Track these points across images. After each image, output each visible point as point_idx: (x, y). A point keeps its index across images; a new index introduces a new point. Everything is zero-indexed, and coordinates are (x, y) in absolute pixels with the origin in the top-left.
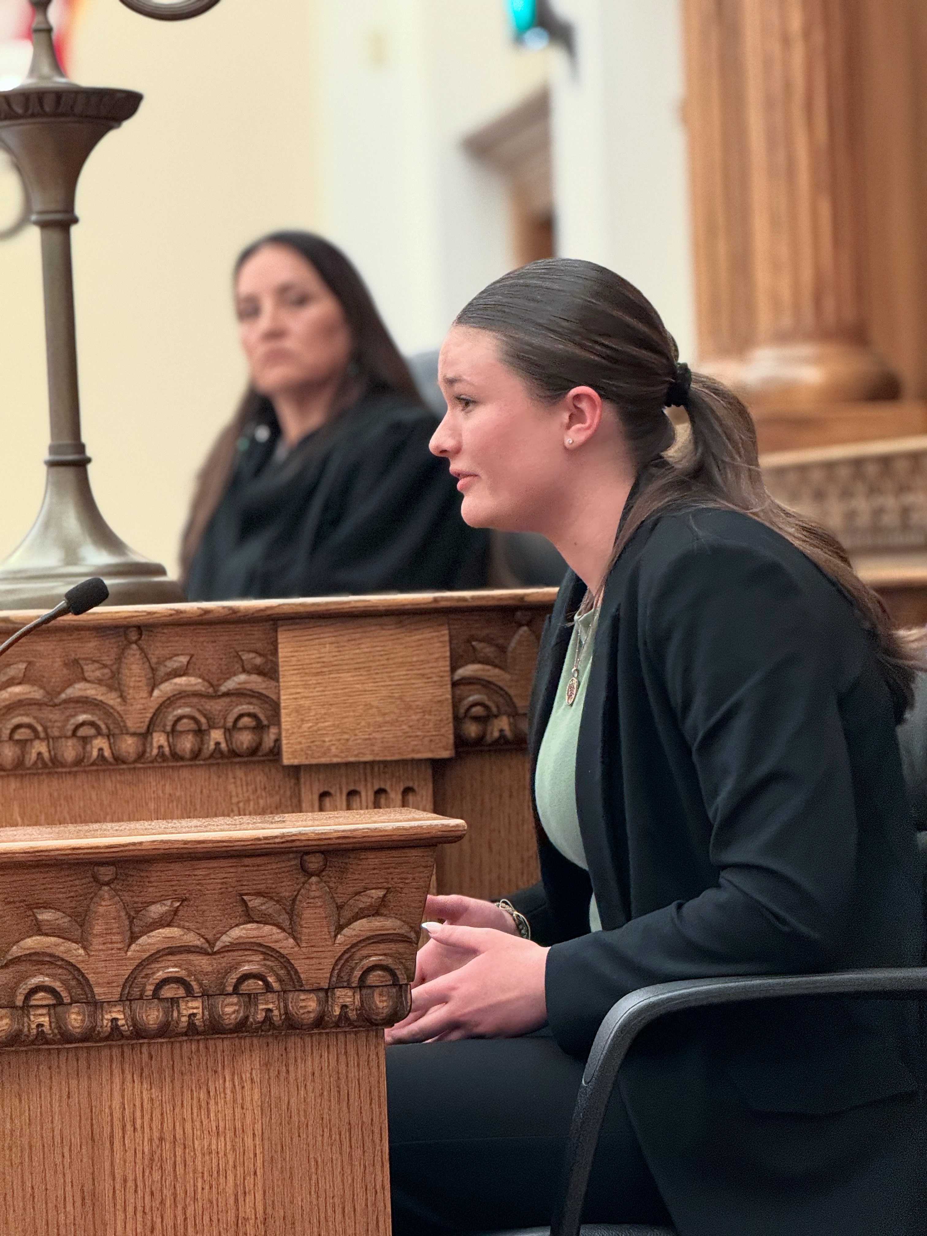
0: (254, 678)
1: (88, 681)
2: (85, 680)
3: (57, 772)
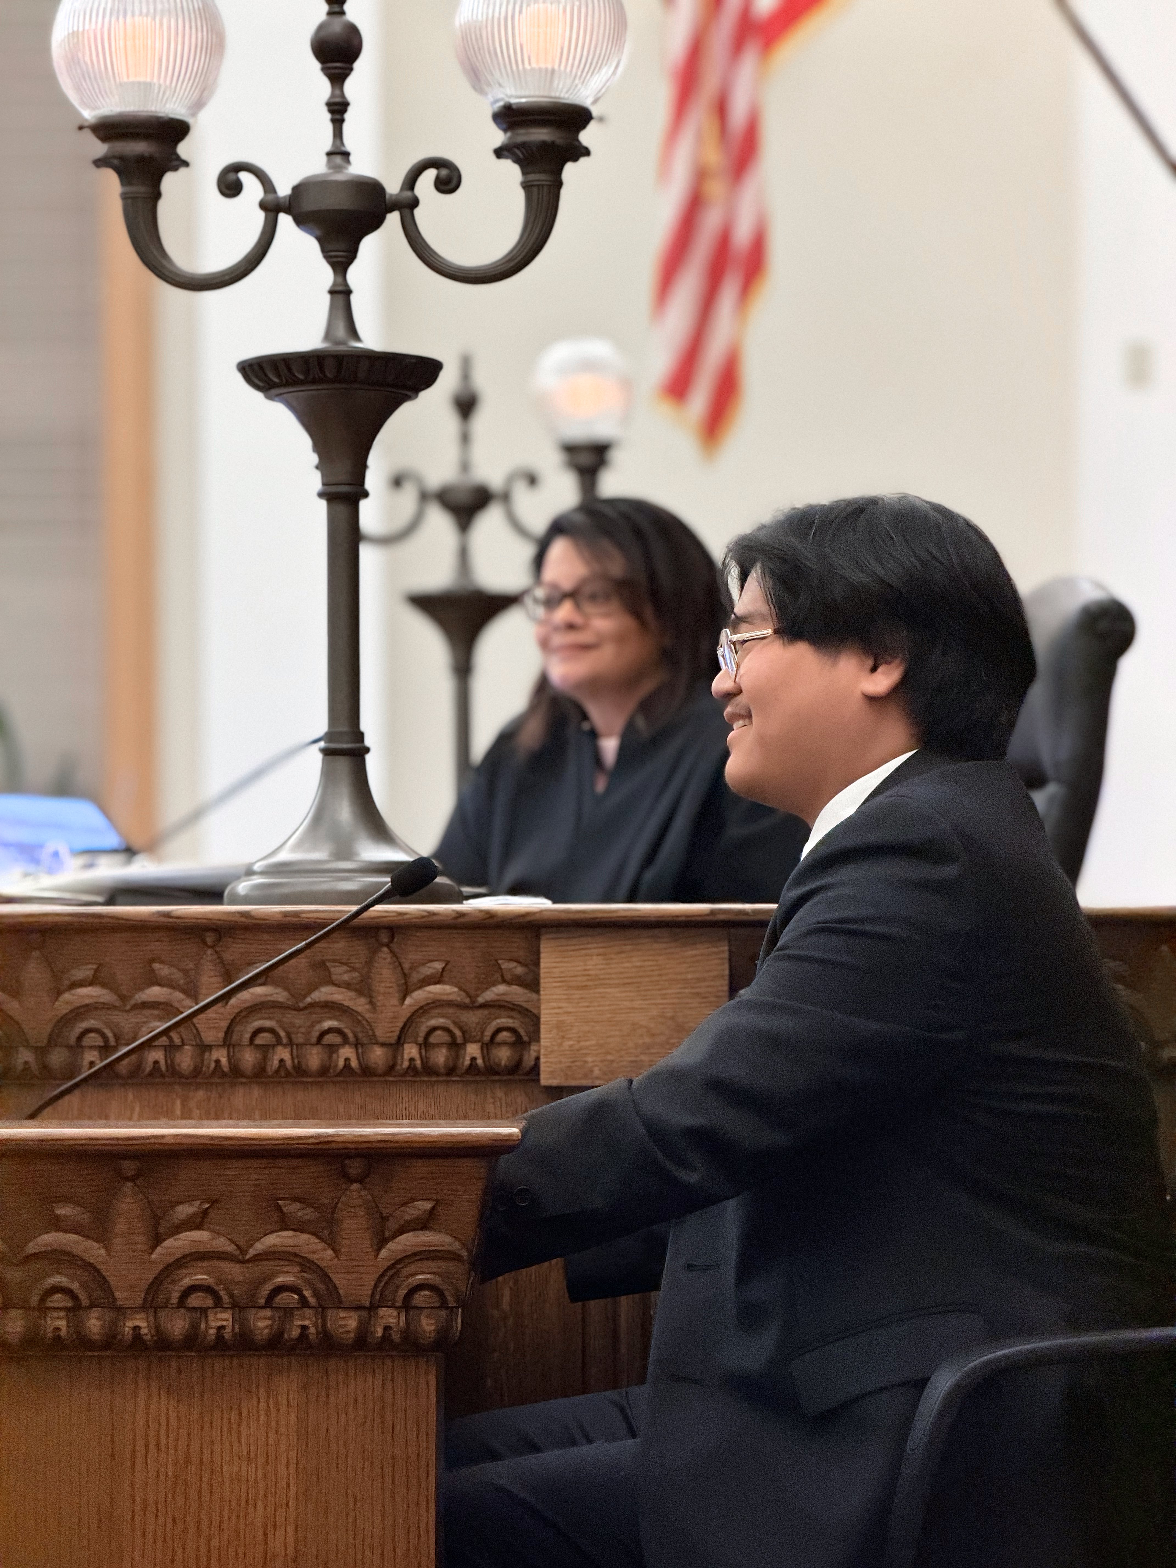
0: (515, 988)
2: (333, 983)
3: (302, 1083)
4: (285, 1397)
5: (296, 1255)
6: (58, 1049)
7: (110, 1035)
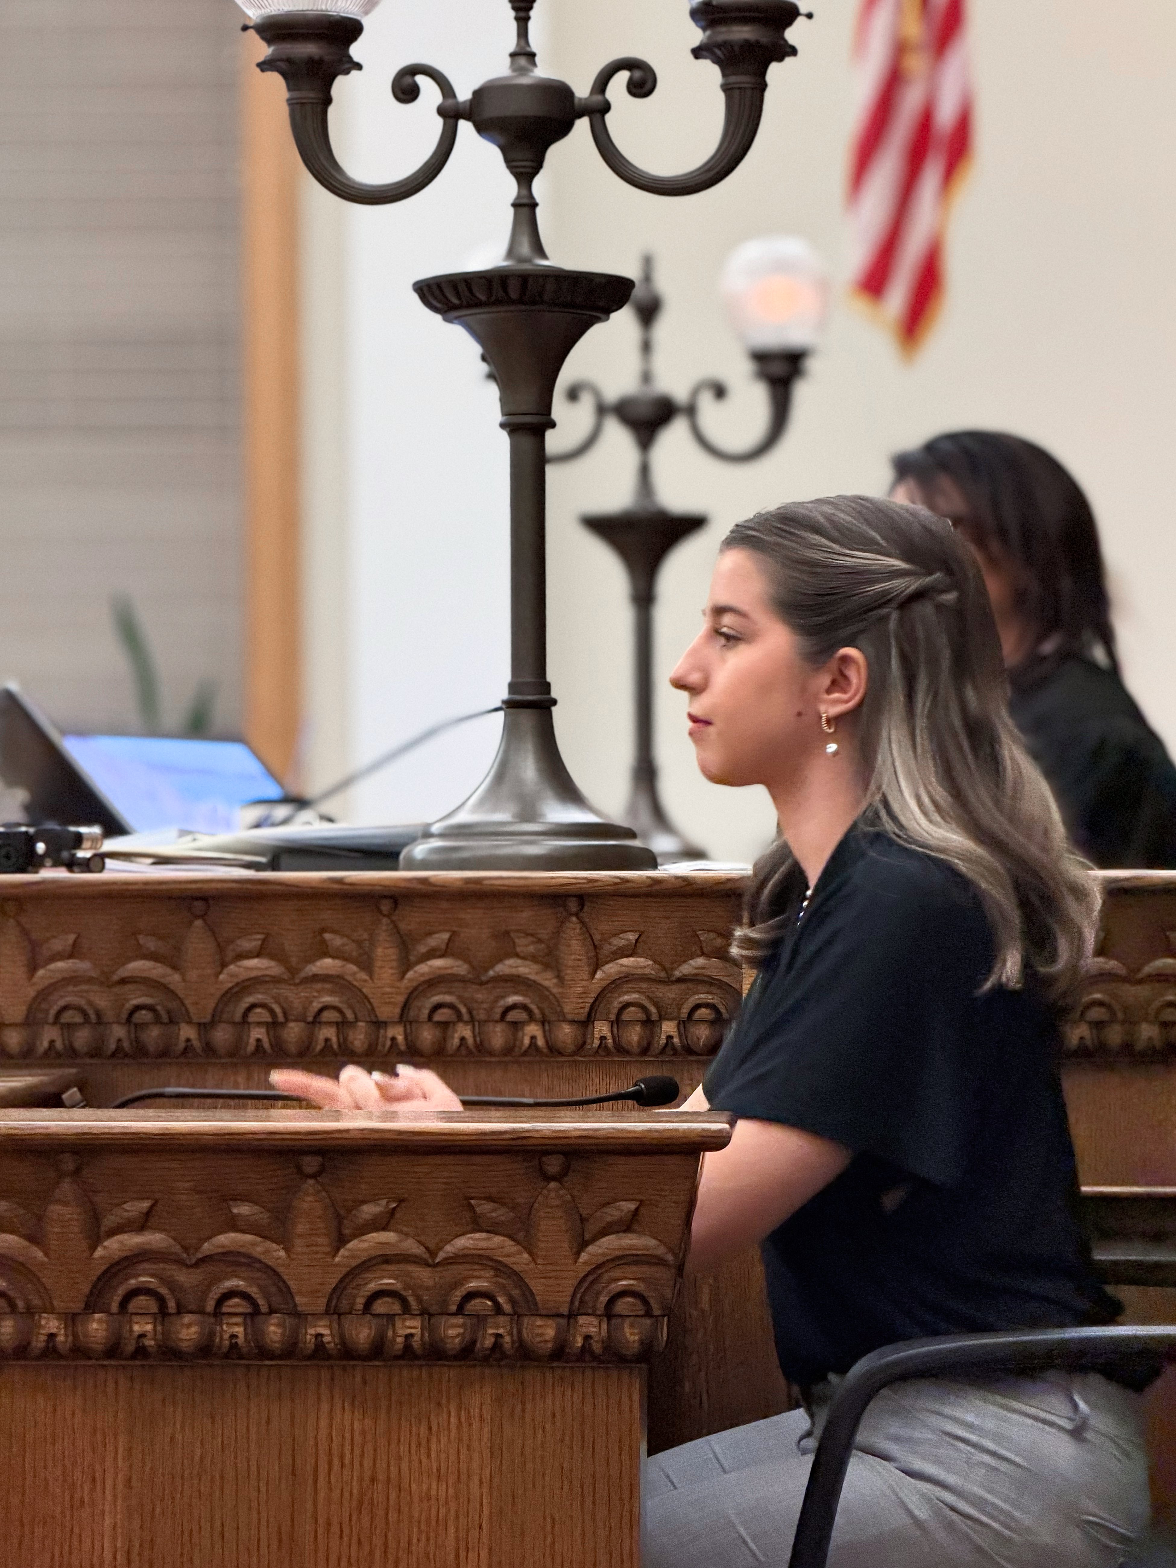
0: (713, 962)
1: (520, 957)
2: (517, 956)
3: (485, 1062)
4: (477, 1410)
5: (490, 1259)
6: (223, 1025)
7: (278, 1010)
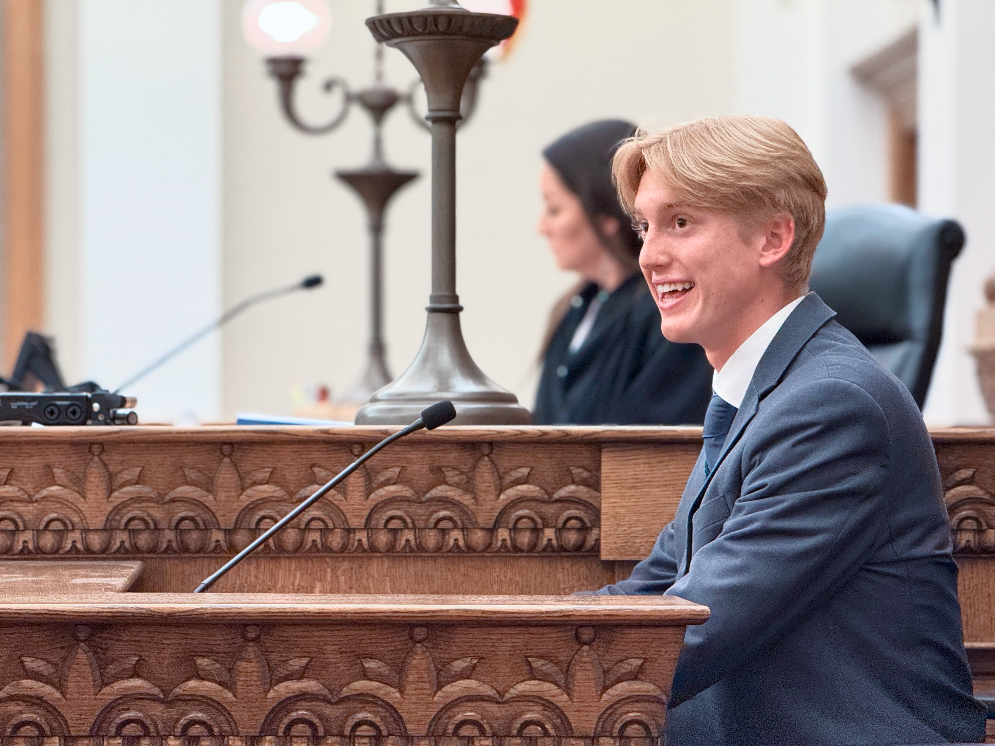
0: (582, 488)
1: (449, 485)
2: (447, 484)
3: (422, 557)
